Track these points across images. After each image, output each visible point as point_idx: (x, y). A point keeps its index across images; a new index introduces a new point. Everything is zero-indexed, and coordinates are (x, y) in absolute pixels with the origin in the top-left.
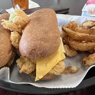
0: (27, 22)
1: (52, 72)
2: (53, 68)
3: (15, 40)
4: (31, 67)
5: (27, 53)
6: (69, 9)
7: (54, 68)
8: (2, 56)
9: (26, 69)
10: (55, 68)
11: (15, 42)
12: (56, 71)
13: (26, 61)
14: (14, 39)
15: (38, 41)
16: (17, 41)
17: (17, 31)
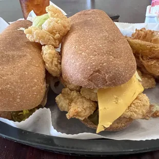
0: (68, 29)
1: (129, 114)
2: (129, 107)
3: (52, 60)
4: (87, 107)
5: (85, 78)
6: (119, 16)
8: (35, 86)
9: (80, 110)
10: (133, 105)
11: (52, 63)
12: (135, 112)
13: (75, 98)
14: (50, 58)
15: (102, 55)
16: (55, 62)
17: (53, 45)
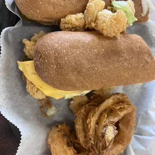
3: (68, 23)
5: (38, 47)
7: (32, 84)
